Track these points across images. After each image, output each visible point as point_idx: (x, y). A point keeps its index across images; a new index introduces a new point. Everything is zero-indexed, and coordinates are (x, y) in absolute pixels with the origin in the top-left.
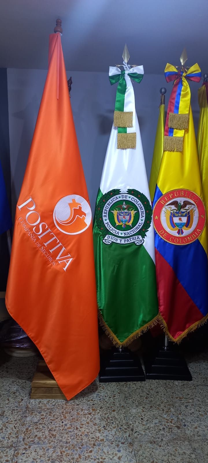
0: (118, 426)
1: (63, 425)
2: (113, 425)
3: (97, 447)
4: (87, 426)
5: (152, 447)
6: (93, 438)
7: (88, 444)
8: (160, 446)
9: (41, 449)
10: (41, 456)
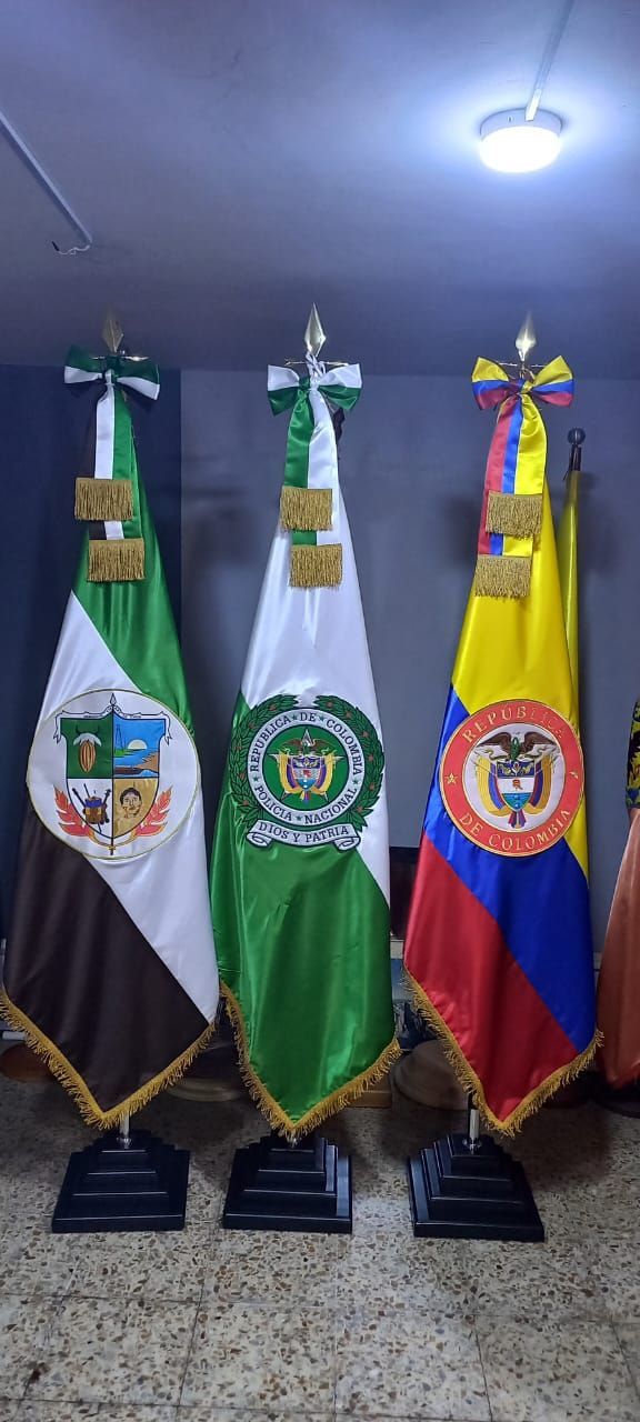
0: (439, 1278)
1: (306, 1267)
2: (427, 1276)
3: (389, 1319)
4: (366, 1273)
5: (520, 1330)
6: (380, 1299)
7: (366, 1312)
8: (540, 1330)
9: (256, 1312)
10: (258, 1327)
